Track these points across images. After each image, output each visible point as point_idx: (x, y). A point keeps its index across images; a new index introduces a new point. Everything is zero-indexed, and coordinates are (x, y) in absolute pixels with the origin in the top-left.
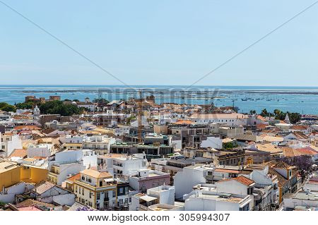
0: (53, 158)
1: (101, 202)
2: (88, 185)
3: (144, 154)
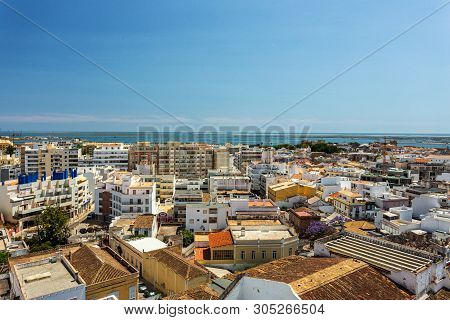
0: (319, 181)
1: (353, 213)
2: (344, 201)
3: (387, 182)
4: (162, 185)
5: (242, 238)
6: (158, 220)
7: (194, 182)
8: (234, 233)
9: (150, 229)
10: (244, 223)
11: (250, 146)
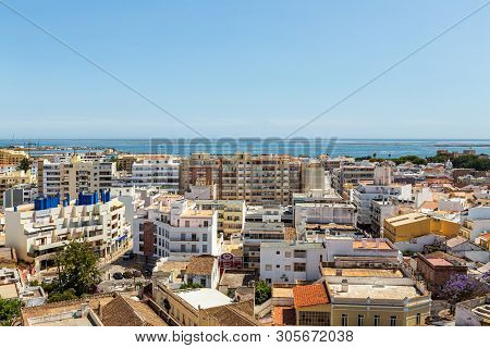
0: (466, 213)
4: (226, 215)
5: (343, 295)
6: (221, 264)
7: (272, 211)
8: (330, 287)
9: (209, 277)
10: (345, 272)
11: (357, 160)
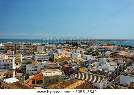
0: (72, 55)
1: (82, 65)
2: (79, 61)
3: (92, 55)
4: (17, 58)
5: (46, 76)
6: (16, 71)
7: (29, 57)
8: (43, 74)
10: (47, 70)
11: (49, 44)
